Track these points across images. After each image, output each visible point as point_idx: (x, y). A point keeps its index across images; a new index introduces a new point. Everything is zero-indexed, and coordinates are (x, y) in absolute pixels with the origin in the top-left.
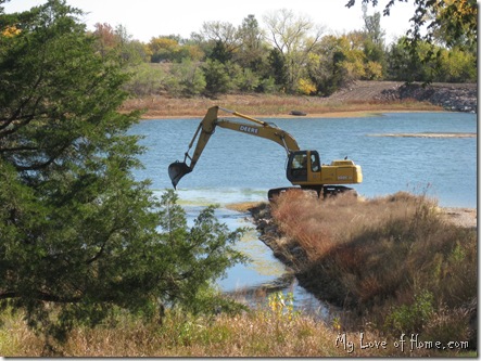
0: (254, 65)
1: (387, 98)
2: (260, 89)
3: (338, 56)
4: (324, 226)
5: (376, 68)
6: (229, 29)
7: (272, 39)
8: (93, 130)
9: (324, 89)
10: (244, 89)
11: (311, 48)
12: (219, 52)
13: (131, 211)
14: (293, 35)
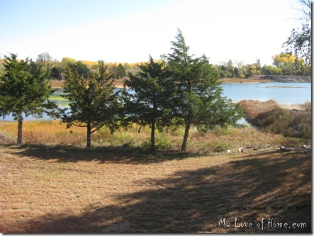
0: (231, 71)
1: (262, 78)
2: (232, 77)
3: (250, 69)
4: (252, 108)
5: (259, 72)
6: (225, 63)
7: (235, 65)
8: (213, 85)
9: (247, 76)
10: (228, 77)
11: (244, 67)
12: (223, 68)
13: (221, 104)
14: (239, 64)
